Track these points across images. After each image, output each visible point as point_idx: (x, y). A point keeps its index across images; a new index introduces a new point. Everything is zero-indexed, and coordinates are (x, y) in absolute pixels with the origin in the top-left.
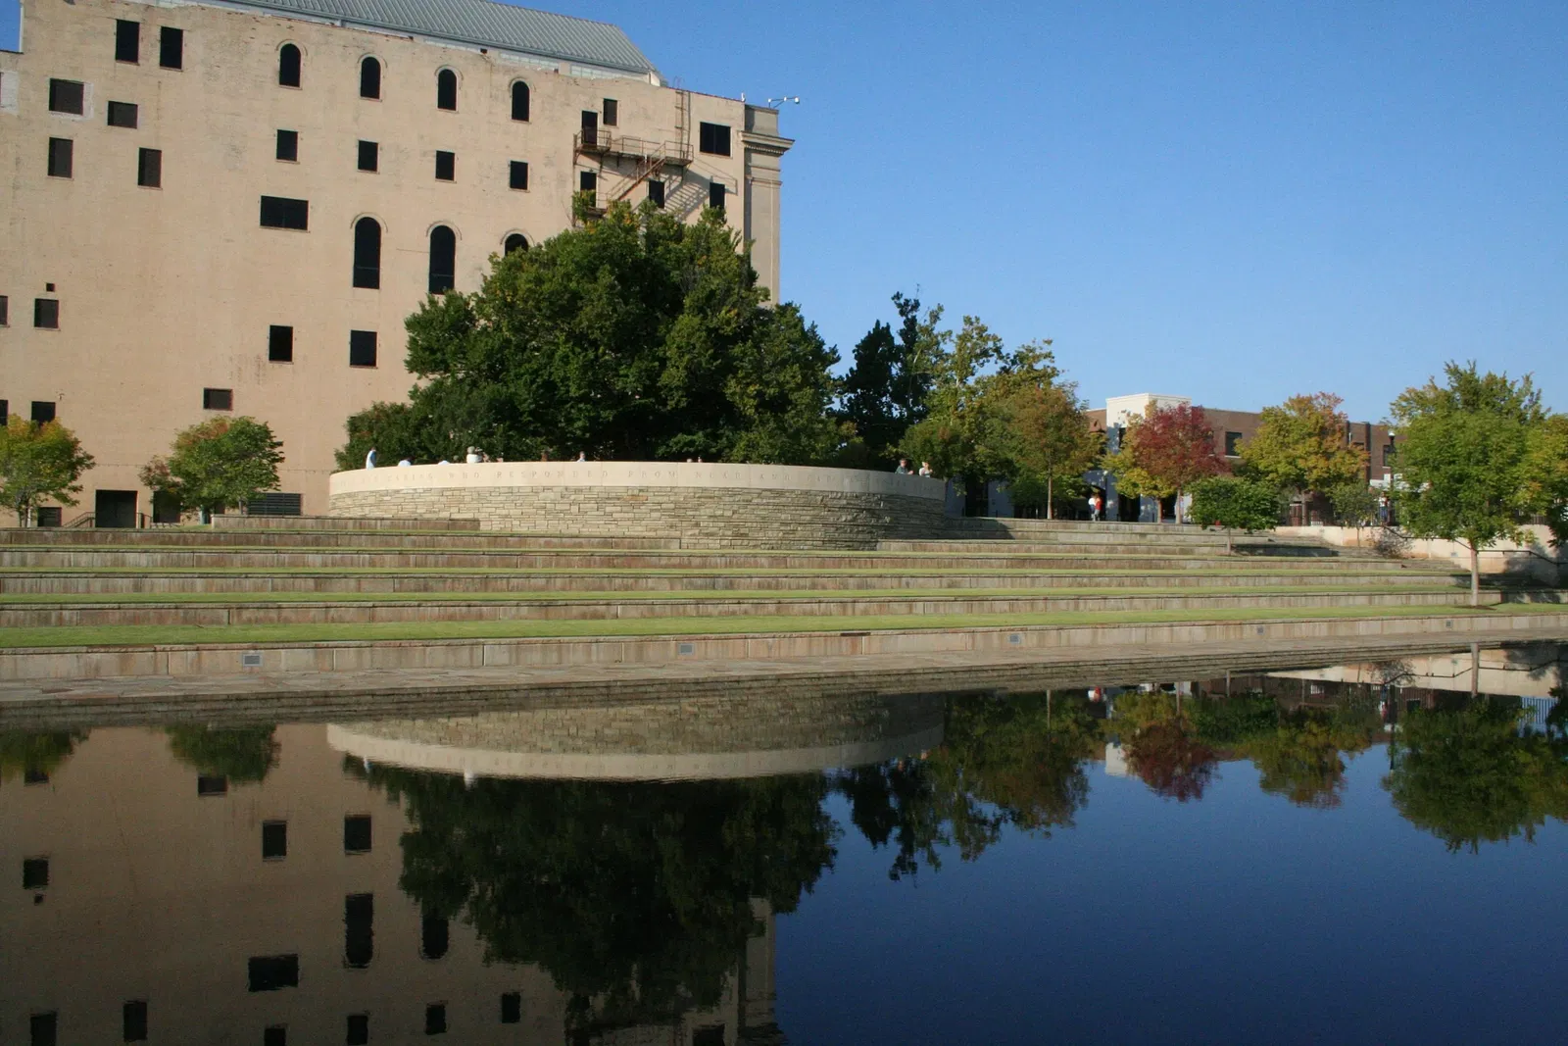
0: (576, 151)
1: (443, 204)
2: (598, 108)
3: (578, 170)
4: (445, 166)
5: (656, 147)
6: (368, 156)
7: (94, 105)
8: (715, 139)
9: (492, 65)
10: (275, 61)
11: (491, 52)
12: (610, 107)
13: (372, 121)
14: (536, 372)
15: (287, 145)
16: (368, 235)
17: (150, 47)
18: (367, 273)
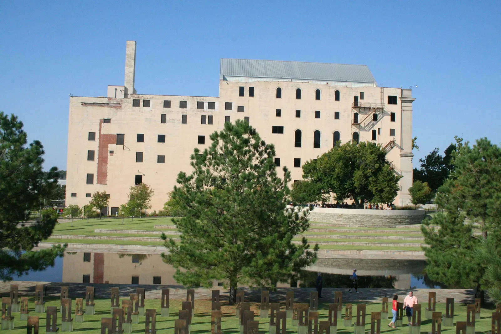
0: (352, 107)
1: (317, 125)
2: (359, 95)
3: (353, 113)
4: (318, 114)
5: (375, 104)
6: (298, 114)
7: (235, 108)
8: (392, 100)
9: (330, 87)
10: (275, 92)
11: (329, 82)
12: (362, 95)
13: (299, 105)
14: (328, 182)
15: (278, 113)
16: (298, 134)
17: (247, 92)
18: (298, 144)
